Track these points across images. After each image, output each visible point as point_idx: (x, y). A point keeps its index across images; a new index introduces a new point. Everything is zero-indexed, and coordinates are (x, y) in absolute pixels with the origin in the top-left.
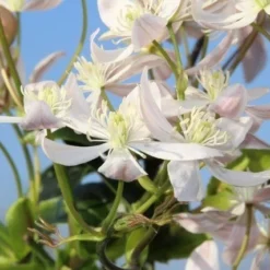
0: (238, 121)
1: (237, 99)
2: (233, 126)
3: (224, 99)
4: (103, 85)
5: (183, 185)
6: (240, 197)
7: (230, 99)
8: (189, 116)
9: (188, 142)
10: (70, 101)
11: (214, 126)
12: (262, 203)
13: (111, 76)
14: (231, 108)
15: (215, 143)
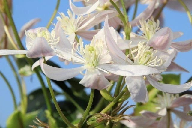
0: (166, 53)
1: (167, 37)
2: (163, 56)
3: (157, 37)
4: (76, 31)
5: (136, 91)
6: (163, 105)
7: (162, 37)
8: (137, 47)
9: (137, 64)
10: (58, 39)
11: (152, 54)
12: (176, 109)
13: (81, 26)
14: (163, 43)
15: (155, 65)
